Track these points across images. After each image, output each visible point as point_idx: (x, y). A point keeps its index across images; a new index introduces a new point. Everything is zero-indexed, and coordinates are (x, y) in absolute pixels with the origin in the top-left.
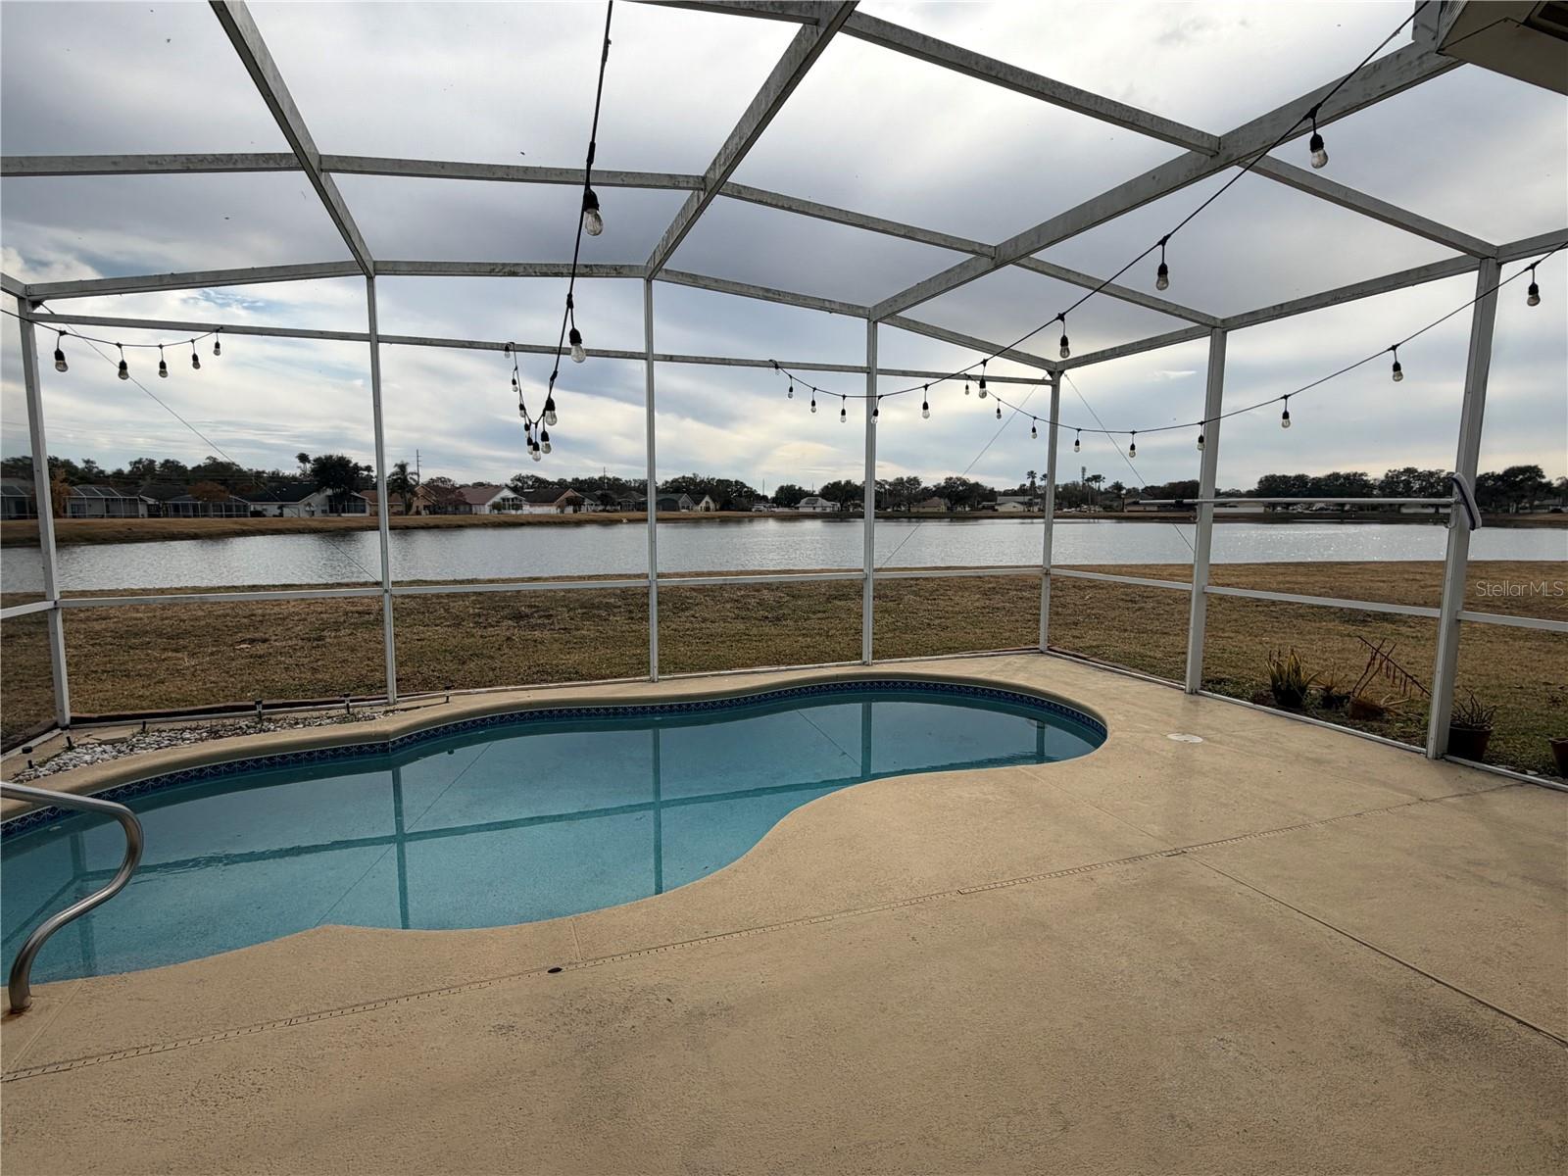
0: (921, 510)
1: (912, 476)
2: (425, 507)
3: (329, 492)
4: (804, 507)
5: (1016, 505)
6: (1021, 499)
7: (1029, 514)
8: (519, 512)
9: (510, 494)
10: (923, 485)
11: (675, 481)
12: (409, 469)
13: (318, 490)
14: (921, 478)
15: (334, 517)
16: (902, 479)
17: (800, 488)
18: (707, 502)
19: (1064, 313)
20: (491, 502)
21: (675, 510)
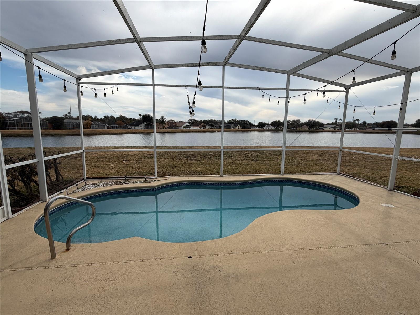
0: (300, 129)
1: (298, 119)
2: (168, 127)
3: (146, 123)
4: (265, 128)
5: (331, 128)
6: (332, 126)
7: (334, 131)
8: (190, 129)
9: (187, 124)
10: (301, 122)
11: (230, 121)
12: (164, 118)
13: (143, 123)
14: (301, 120)
15: (147, 130)
16: (295, 120)
17: (265, 123)
18: (239, 126)
19: (355, 69)
20: (183, 126)
21: (230, 129)
